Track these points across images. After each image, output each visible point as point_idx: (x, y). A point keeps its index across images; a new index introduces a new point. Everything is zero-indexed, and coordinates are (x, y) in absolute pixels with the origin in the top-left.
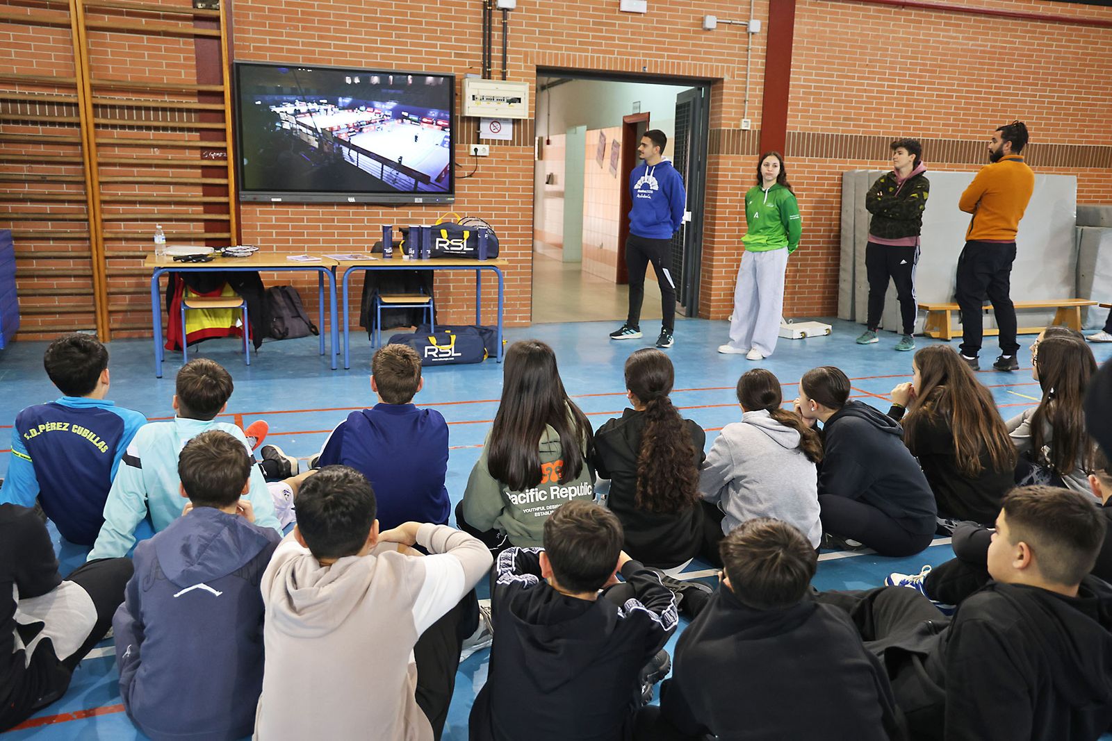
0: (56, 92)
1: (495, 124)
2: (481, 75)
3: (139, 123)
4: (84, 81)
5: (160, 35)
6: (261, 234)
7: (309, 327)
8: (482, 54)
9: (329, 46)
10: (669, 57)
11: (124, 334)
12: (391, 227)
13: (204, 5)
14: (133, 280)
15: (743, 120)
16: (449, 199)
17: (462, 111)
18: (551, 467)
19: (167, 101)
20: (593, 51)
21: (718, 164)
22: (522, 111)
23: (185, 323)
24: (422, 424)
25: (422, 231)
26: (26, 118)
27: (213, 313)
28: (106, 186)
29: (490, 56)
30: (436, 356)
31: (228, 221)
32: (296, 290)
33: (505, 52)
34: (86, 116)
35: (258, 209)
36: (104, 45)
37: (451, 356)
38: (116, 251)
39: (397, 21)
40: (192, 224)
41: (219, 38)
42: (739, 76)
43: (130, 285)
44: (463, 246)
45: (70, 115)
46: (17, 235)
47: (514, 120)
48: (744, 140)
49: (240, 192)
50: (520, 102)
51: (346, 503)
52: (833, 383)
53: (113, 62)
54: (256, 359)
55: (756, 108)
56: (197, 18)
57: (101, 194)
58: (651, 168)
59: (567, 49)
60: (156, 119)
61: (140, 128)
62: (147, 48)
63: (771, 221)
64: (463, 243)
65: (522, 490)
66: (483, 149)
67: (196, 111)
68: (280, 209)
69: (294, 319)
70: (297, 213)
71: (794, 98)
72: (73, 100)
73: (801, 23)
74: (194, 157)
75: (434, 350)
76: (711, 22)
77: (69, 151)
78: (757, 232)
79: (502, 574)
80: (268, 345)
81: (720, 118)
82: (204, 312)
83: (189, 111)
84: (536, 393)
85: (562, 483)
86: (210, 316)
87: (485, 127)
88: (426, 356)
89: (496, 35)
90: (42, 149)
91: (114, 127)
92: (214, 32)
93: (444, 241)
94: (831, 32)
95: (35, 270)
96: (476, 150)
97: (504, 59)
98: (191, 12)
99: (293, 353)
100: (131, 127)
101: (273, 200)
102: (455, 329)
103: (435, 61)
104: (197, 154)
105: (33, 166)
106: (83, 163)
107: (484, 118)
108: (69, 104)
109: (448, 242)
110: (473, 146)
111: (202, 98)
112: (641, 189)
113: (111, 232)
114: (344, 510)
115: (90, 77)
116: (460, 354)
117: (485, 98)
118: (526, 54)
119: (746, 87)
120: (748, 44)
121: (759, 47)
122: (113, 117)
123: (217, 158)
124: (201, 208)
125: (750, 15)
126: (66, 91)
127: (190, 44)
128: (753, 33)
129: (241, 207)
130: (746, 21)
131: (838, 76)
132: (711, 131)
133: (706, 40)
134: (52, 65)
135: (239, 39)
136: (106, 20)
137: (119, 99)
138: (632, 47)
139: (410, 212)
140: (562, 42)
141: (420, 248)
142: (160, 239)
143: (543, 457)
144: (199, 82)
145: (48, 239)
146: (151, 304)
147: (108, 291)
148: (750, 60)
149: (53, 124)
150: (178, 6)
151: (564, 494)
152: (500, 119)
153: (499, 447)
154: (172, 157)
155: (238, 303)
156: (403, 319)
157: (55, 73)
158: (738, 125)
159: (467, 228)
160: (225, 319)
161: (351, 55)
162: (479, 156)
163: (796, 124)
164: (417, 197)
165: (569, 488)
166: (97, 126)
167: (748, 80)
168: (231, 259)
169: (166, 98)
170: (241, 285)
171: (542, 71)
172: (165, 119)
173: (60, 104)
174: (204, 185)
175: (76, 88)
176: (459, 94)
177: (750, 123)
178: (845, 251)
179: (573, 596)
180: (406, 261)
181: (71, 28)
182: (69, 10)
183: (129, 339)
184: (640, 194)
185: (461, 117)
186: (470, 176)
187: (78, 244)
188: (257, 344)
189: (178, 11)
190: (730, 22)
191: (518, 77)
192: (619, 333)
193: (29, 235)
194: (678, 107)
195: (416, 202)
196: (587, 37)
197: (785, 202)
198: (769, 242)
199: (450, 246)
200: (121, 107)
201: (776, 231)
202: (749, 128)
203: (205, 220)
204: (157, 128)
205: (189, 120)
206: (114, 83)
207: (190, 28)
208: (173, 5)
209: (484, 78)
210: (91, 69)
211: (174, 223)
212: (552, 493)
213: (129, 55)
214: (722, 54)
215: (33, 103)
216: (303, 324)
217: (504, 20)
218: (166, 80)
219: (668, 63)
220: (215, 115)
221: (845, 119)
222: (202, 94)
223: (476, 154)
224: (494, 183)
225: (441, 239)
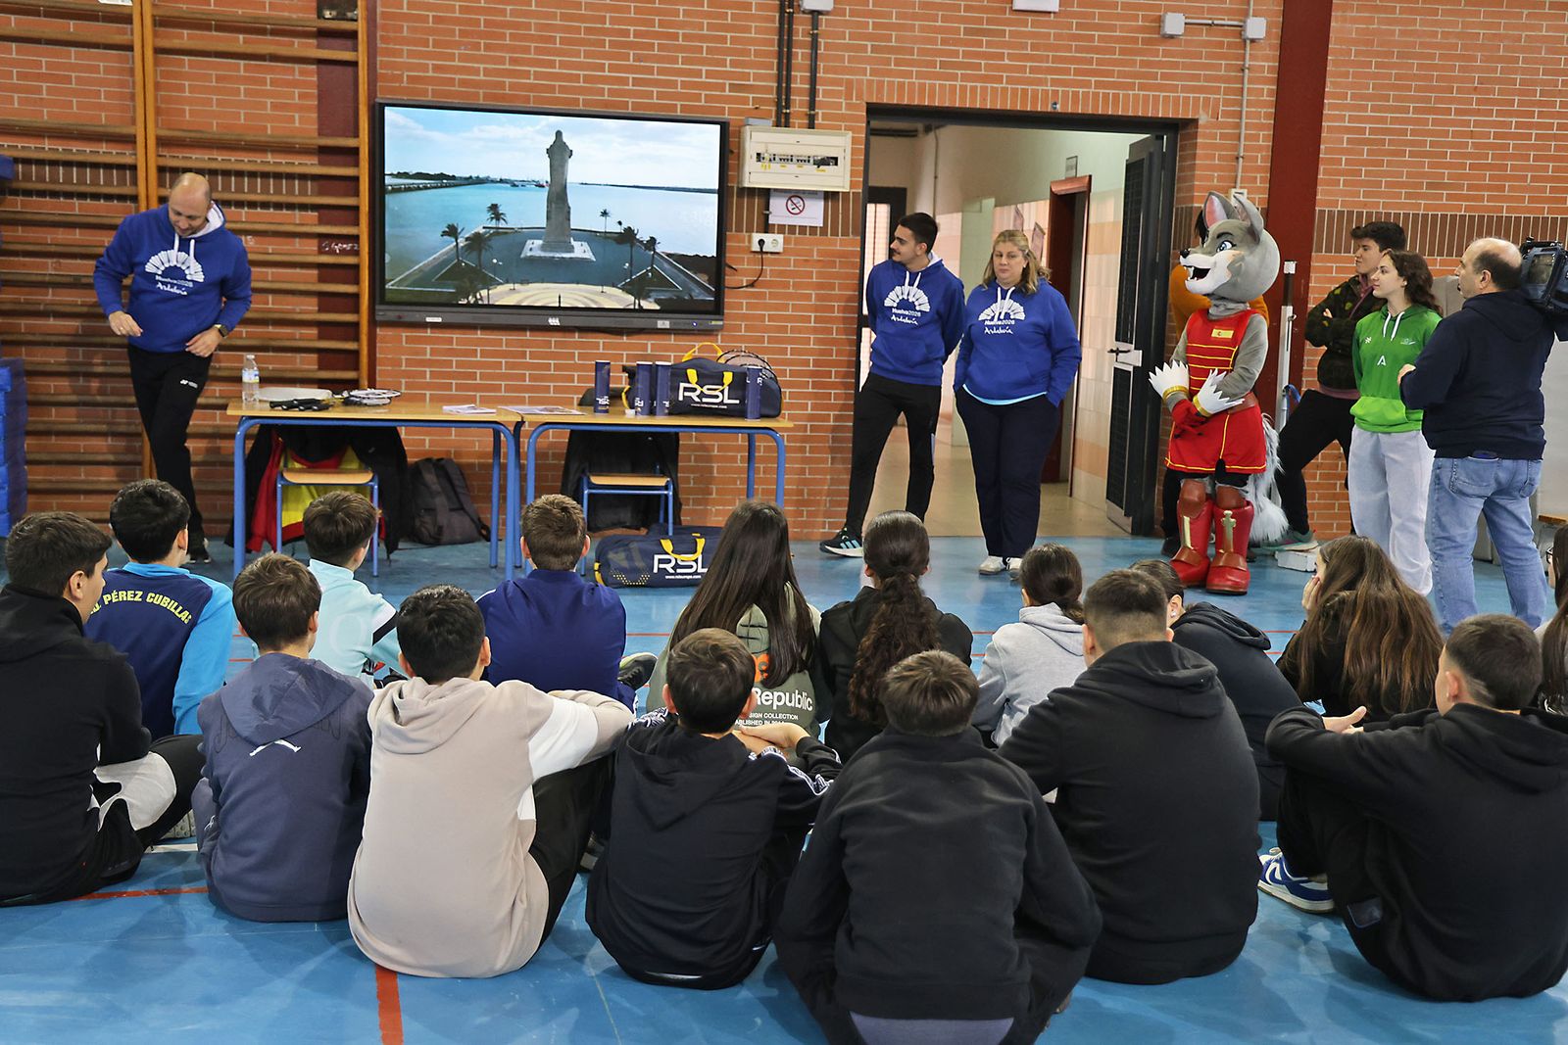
0: (103, 148)
1: (795, 200)
2: (774, 119)
3: (227, 196)
4: (148, 131)
5: (265, 60)
6: (407, 374)
7: (477, 526)
8: (775, 85)
9: (527, 75)
10: (1098, 85)
12: (610, 364)
13: (334, 13)
14: (207, 444)
15: (1233, 190)
16: (713, 323)
17: (739, 178)
19: (271, 161)
20: (965, 77)
22: (838, 179)
23: (282, 511)
25: (657, 371)
26: (57, 188)
29: (788, 89)
30: (672, 571)
31: (356, 353)
32: (460, 467)
33: (813, 81)
34: (147, 185)
35: (404, 334)
36: (178, 75)
37: (696, 573)
39: (637, 34)
40: (298, 356)
41: (354, 64)
42: (1226, 114)
44: (722, 396)
45: (122, 182)
46: (29, 368)
47: (826, 193)
49: (377, 307)
50: (836, 164)
51: (452, 620)
53: (190, 101)
54: (387, 570)
55: (1259, 169)
56: (323, 34)
59: (920, 75)
60: (253, 190)
62: (244, 80)
64: (722, 392)
66: (774, 242)
67: (315, 178)
68: (439, 334)
69: (453, 513)
70: (466, 342)
71: (1329, 151)
72: (128, 160)
73: (1344, 20)
74: (308, 250)
75: (669, 561)
76: (1174, 24)
80: (408, 552)
82: (310, 490)
83: (303, 177)
87: (777, 205)
88: (655, 571)
89: (800, 55)
90: (77, 235)
92: (347, 56)
93: (691, 388)
94: (1403, 33)
95: (54, 423)
96: (761, 242)
97: (813, 92)
98: (315, 24)
99: (447, 564)
101: (429, 320)
102: (706, 532)
103: (698, 97)
104: (312, 245)
105: (61, 261)
107: (776, 190)
108: (121, 167)
109: (699, 389)
110: (757, 237)
111: (325, 158)
115: (157, 126)
117: (777, 158)
118: (849, 83)
119: (1240, 134)
120: (1244, 60)
121: (1264, 64)
123: (343, 252)
124: (314, 331)
125: (1247, 11)
126: (120, 146)
127: (310, 74)
128: (1253, 41)
129: (378, 330)
130: (1241, 21)
131: (1416, 110)
132: (1177, 209)
133: (1166, 54)
134: (102, 107)
135: (385, 65)
136: (185, 38)
137: (198, 159)
138: (1033, 70)
139: (649, 343)
140: (911, 63)
141: (652, 398)
144: (321, 134)
148: (1246, 86)
149: (96, 196)
150: (294, 16)
152: (804, 192)
154: (274, 249)
155: (364, 478)
156: (626, 515)
157: (103, 120)
159: (729, 368)
161: (562, 89)
162: (767, 253)
163: (1334, 195)
164: (661, 318)
165: (775, 693)
167: (1244, 120)
168: (358, 407)
169: (269, 158)
170: (371, 451)
171: (874, 110)
172: (265, 190)
173: (108, 166)
174: (320, 294)
175: (135, 142)
176: (736, 151)
180: (630, 417)
181: (133, 50)
182: (131, 23)
185: (738, 188)
186: (752, 285)
188: (391, 548)
189: (293, 23)
190: (1210, 22)
191: (835, 125)
193: (48, 368)
194: (1129, 167)
195: (659, 326)
196: (956, 54)
199: (702, 395)
203: (319, 351)
204: (252, 205)
205: (303, 192)
206: (193, 135)
207: (310, 48)
208: (286, 14)
209: (778, 124)
210: (158, 111)
211: (271, 354)
213: (217, 91)
214: (1196, 77)
215: (68, 164)
216: (467, 521)
217: (813, 30)
218: (270, 131)
219: (1096, 95)
220: (343, 184)
221: (1430, 186)
222: (325, 152)
223: (761, 248)
224: (791, 296)
225: (687, 385)
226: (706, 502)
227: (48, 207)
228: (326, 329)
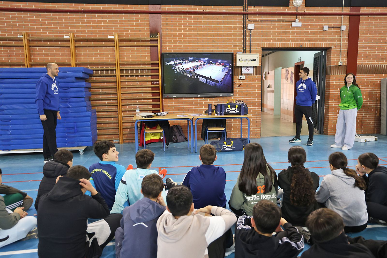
0: (110, 66)
1: (247, 68)
2: (242, 52)
3: (133, 74)
4: (117, 63)
5: (140, 47)
6: (169, 108)
7: (185, 138)
8: (243, 45)
9: (192, 46)
10: (310, 41)
11: (127, 141)
12: (211, 105)
13: (153, 36)
14: (130, 124)
15: (340, 62)
16: (232, 94)
17: (236, 64)
18: (261, 188)
19: (142, 67)
20: (282, 41)
21: (330, 78)
22: (256, 63)
23: (145, 138)
24: (217, 172)
25: (222, 106)
26: (101, 75)
27: (154, 134)
28: (123, 95)
29: (245, 45)
30: (226, 148)
31: (159, 104)
32: (181, 126)
33: (250, 44)
34: (118, 73)
35: (169, 100)
36: (124, 51)
37: (231, 149)
38: (125, 115)
39: (214, 36)
40: (148, 105)
41: (157, 46)
42: (337, 46)
43: (129, 126)
44: (235, 110)
45: (113, 73)
46: (97, 111)
47: (254, 66)
48: (340, 69)
49: (163, 95)
50: (256, 60)
51: (182, 198)
52: (371, 159)
53: (126, 56)
54: (167, 149)
55: (345, 57)
56: (151, 41)
57: (121, 97)
58: (304, 81)
59: (273, 41)
60: (138, 73)
61: (133, 76)
62: (136, 51)
63: (350, 98)
64: (236, 110)
65: (250, 195)
66: (243, 77)
67: (150, 69)
68: (176, 100)
69: (180, 136)
70: (181, 101)
71: (359, 53)
72: (114, 69)
73: (362, 25)
74: (149, 84)
75: (226, 146)
76: (326, 28)
77: (113, 84)
78: (345, 102)
79: (239, 225)
80: (171, 145)
81: (330, 62)
82: (151, 134)
83: (148, 69)
84: (255, 161)
85: (265, 193)
86: (153, 135)
87: (244, 70)
88: (223, 148)
89: (248, 38)
90: (105, 84)
91: (126, 76)
92: (156, 45)
93: (229, 109)
95: (102, 121)
96: (241, 77)
97: (250, 46)
98: (149, 39)
99: (179, 147)
100: (131, 76)
101: (174, 97)
102: (233, 139)
103: (227, 48)
104: (150, 83)
105: (103, 89)
106: (116, 88)
107: (243, 66)
108: (113, 70)
109: (231, 109)
110: (240, 76)
111: (152, 65)
112: (300, 89)
113: (124, 109)
114: (181, 200)
115: (119, 61)
116: (234, 148)
117: (244, 60)
118: (258, 44)
119: (341, 50)
120: (341, 35)
121: (345, 35)
122: (126, 73)
123: (156, 84)
124: (151, 100)
125: (341, 24)
126: (112, 66)
127: (149, 49)
128: (343, 30)
129: (164, 99)
130: (340, 26)
131: (378, 43)
132: (327, 66)
133: (324, 34)
134: (109, 58)
135: (163, 46)
136: (125, 44)
137: (128, 67)
138: (296, 39)
139: (218, 99)
140: (271, 39)
141: (221, 112)
142: (138, 111)
143: (258, 184)
144: (151, 60)
145: (106, 112)
146: (135, 132)
147: (123, 127)
148: (342, 40)
149: (109, 76)
150: (145, 37)
151: (266, 198)
152: (249, 67)
153: (242, 180)
154: (142, 84)
155: (161, 131)
156: (216, 136)
157: (110, 61)
158: (338, 64)
159: (237, 104)
160: (158, 136)
161: (199, 48)
162: (242, 79)
163: (360, 62)
164: (221, 94)
165: (268, 195)
166: (121, 76)
167: (341, 47)
168: (160, 116)
169: (141, 66)
170: (163, 125)
171: (264, 49)
172: (141, 73)
173: (111, 70)
174: (152, 93)
175: (115, 65)
176: (235, 59)
177: (342, 63)
178: (383, 109)
179: (263, 234)
180: (216, 116)
181: (115, 47)
182: (114, 42)
183: (129, 143)
184: (300, 90)
185: (236, 67)
186: (239, 86)
187: (114, 113)
188: (168, 144)
189: (146, 39)
190: (333, 27)
191: (255, 52)
192: (292, 140)
193: (101, 111)
194: (314, 59)
195: (220, 96)
196: (280, 36)
197: (356, 91)
198: (349, 106)
199: (231, 110)
200: (128, 70)
201: (352, 102)
202: (342, 65)
203: (152, 104)
204: (138, 76)
205: (148, 73)
206: (126, 62)
207: (149, 44)
208: (144, 37)
209: (243, 53)
210: (120, 59)
211: (143, 105)
212: (261, 197)
213: (131, 54)
214: (331, 39)
215: (103, 70)
216: (183, 138)
217: (250, 33)
218: (141, 60)
219: (310, 43)
220: (155, 70)
221: (381, 59)
222: (152, 64)
223: (241, 79)
224: (247, 88)
225: (228, 108)
226: (231, 131)
227: (100, 79)
228: (153, 100)
